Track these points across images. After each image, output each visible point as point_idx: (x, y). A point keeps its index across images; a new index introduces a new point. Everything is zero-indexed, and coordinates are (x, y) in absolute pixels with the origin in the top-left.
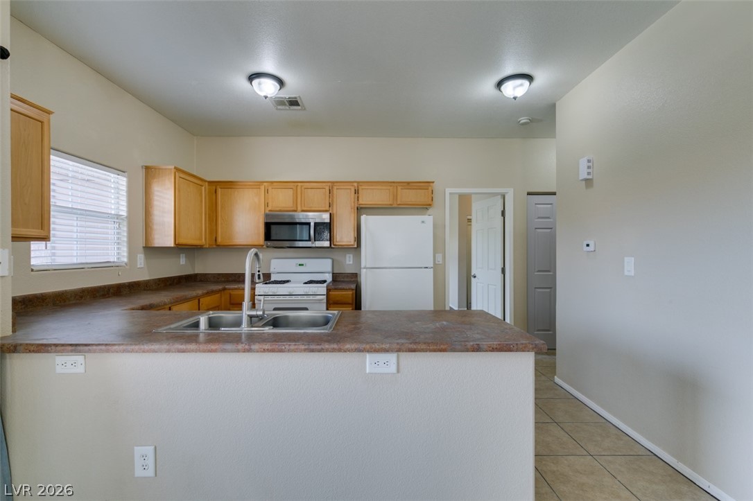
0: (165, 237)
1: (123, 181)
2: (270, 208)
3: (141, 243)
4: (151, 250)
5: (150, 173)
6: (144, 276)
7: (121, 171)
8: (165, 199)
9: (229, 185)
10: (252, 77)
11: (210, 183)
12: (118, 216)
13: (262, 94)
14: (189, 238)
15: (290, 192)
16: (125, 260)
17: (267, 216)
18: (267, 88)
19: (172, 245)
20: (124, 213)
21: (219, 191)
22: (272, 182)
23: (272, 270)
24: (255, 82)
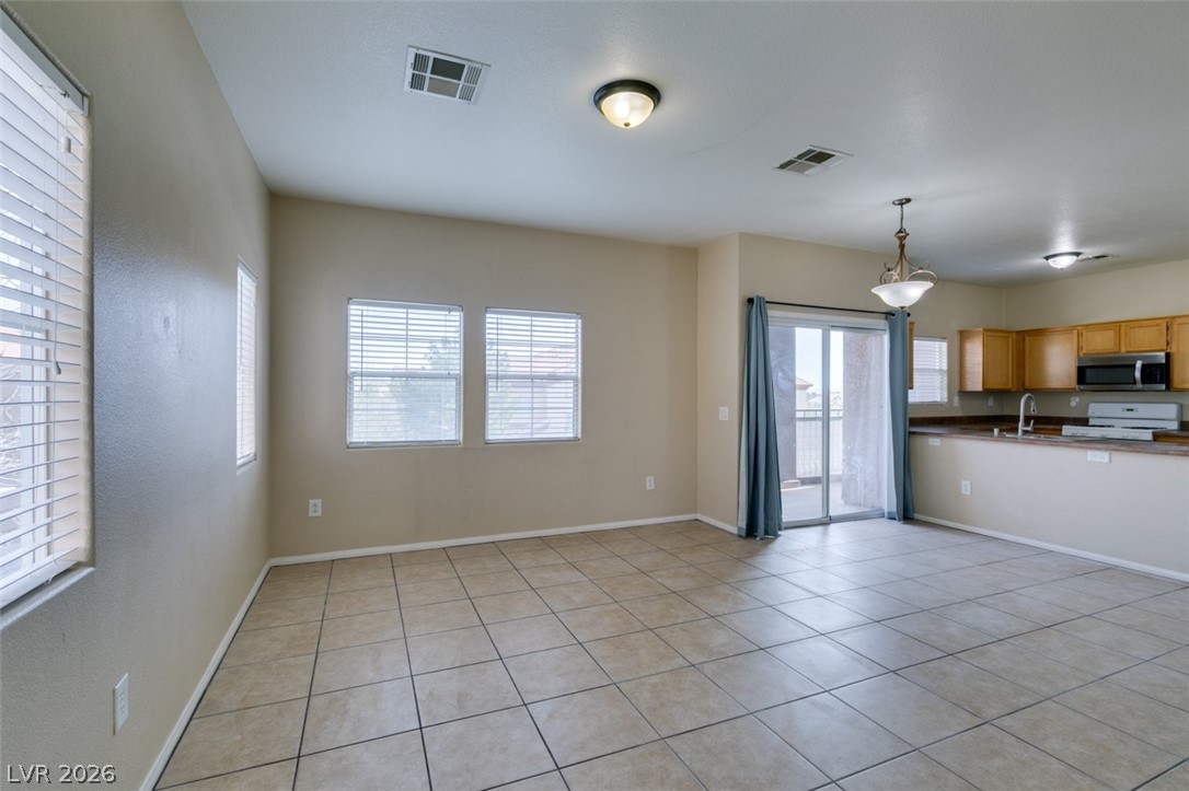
0: (975, 383)
1: (944, 345)
2: (1084, 351)
3: (957, 389)
4: (965, 394)
5: (964, 336)
6: (959, 414)
7: (944, 339)
8: (975, 353)
9: (1039, 333)
10: (1047, 258)
11: (1018, 332)
12: (941, 370)
13: (1059, 267)
14: (995, 384)
15: (1112, 333)
16: (946, 400)
17: (1079, 359)
18: (1063, 263)
19: (980, 389)
20: (945, 367)
21: (1027, 339)
22: (1087, 325)
23: (1090, 414)
24: (1051, 261)
